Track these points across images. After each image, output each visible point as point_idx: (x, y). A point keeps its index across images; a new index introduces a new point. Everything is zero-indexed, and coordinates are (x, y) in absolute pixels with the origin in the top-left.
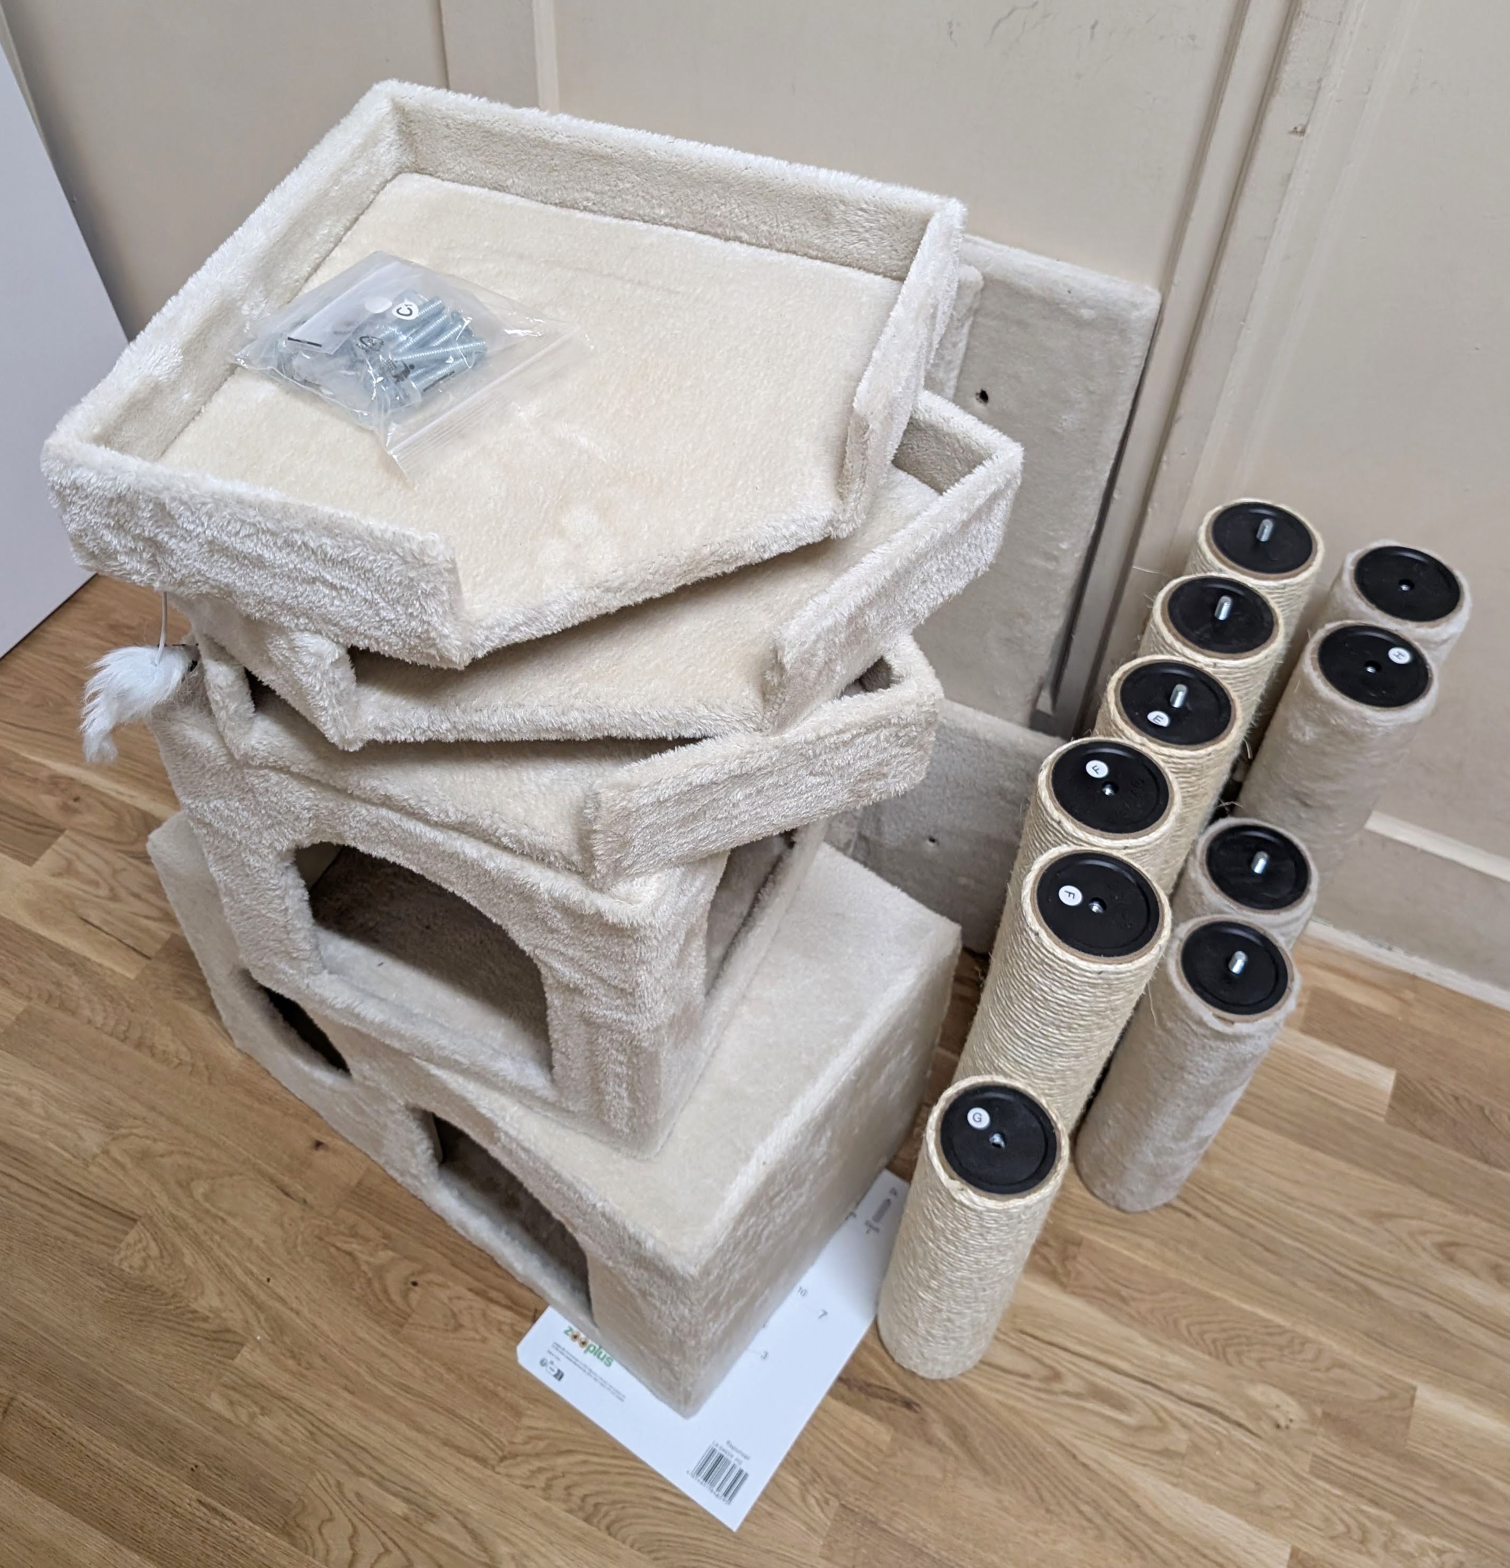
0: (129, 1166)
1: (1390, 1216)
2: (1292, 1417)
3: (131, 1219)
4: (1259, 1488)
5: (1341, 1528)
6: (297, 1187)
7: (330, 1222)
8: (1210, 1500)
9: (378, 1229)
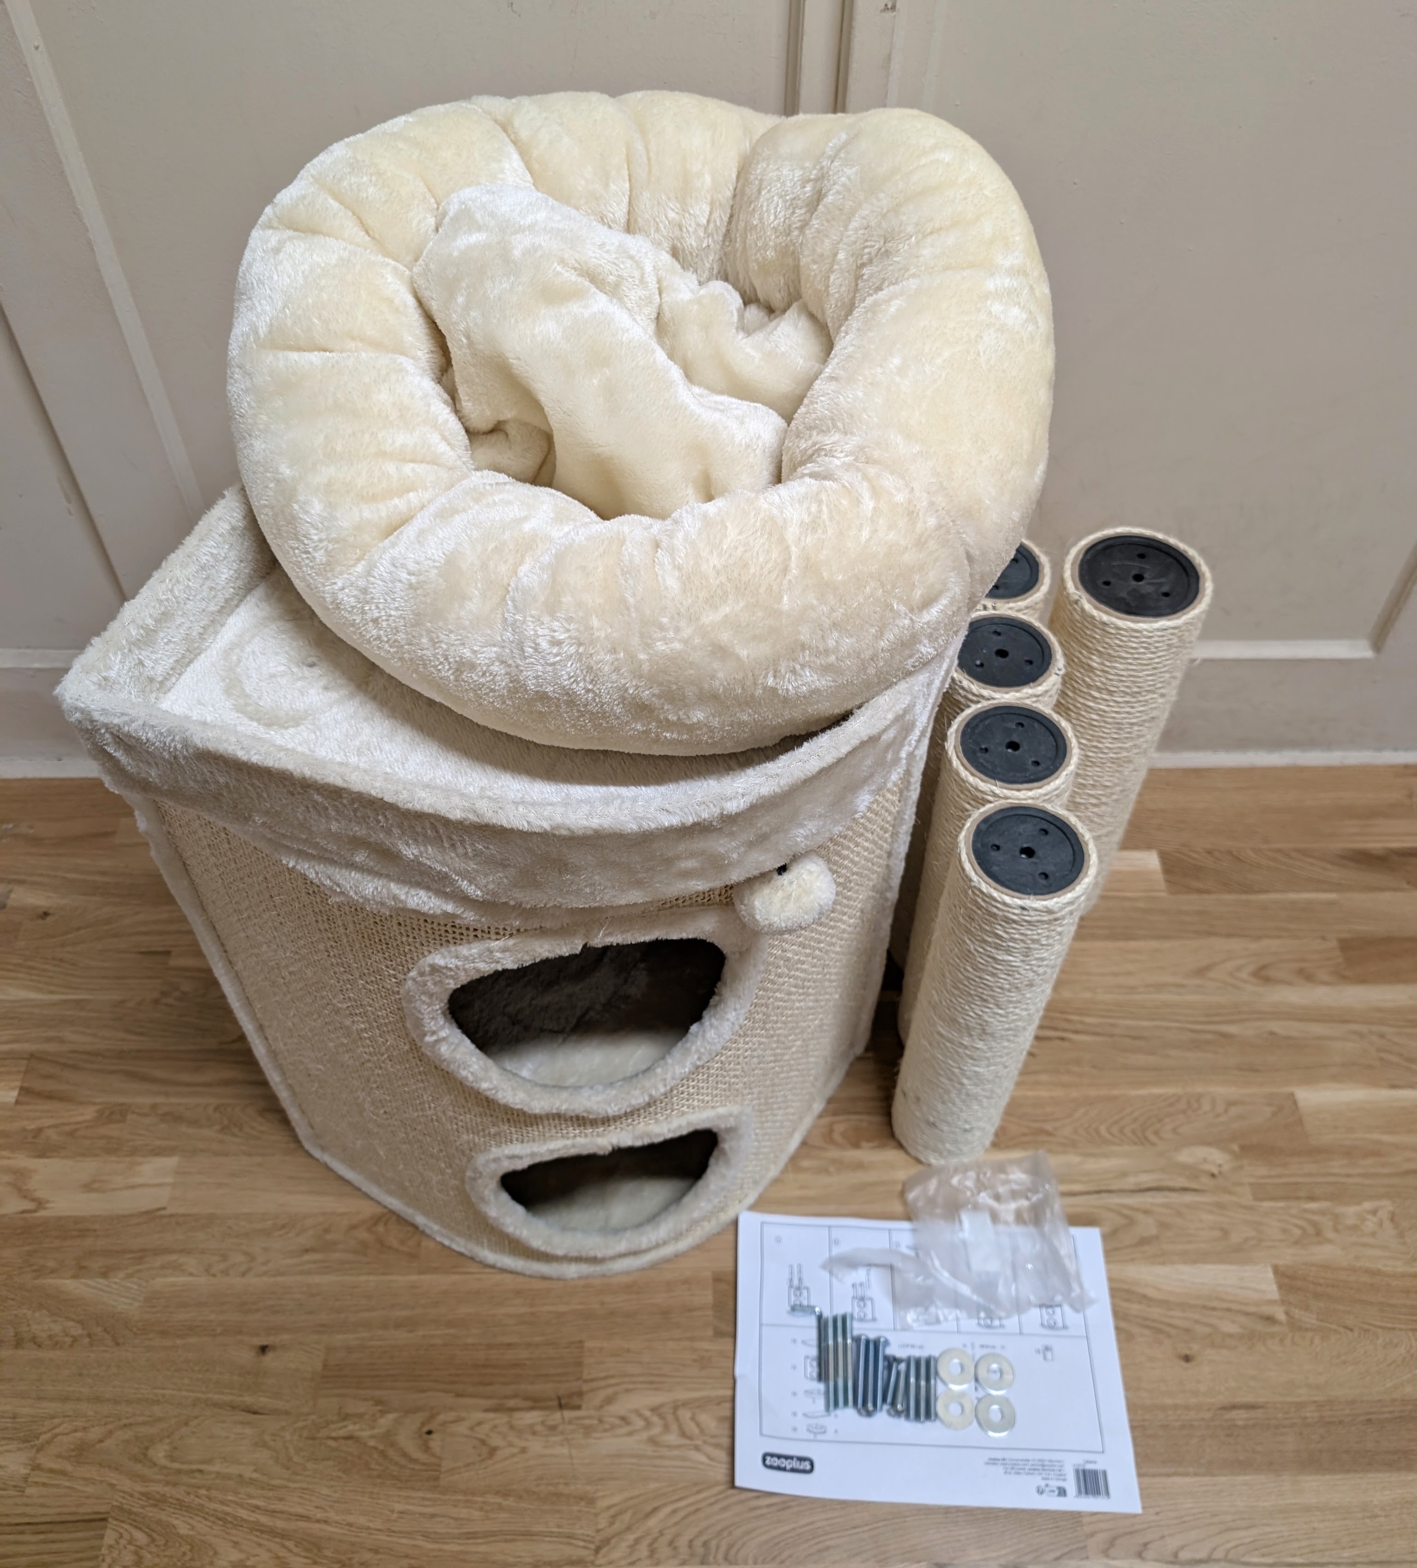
0: (69, 1468)
1: (1208, 968)
2: (1220, 1162)
3: (102, 1520)
4: (1225, 1233)
5: (1297, 1232)
6: (263, 1400)
7: (314, 1417)
8: (1195, 1262)
9: (365, 1399)
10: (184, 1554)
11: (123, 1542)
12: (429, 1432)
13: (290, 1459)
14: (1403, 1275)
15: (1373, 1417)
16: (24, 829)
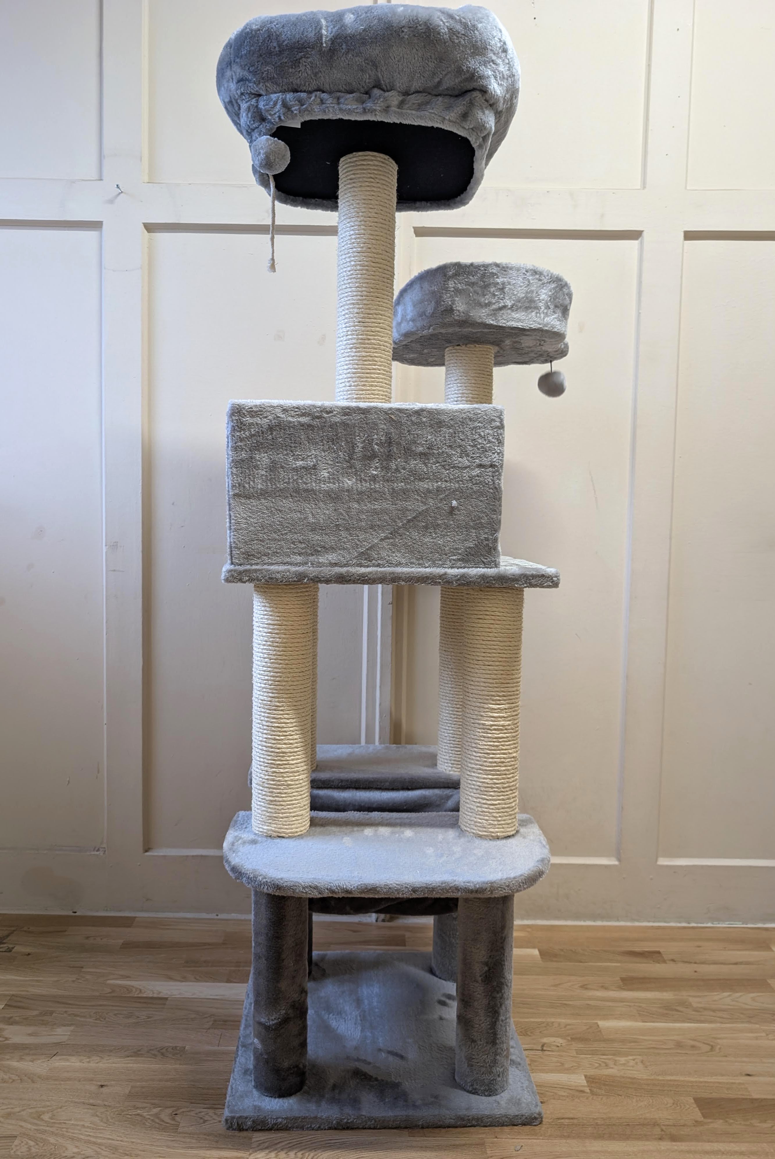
10: (51, 1149)
11: (23, 1144)
12: (176, 1114)
13: (108, 1120)
14: (647, 1080)
15: (630, 1123)
16: (25, 929)
